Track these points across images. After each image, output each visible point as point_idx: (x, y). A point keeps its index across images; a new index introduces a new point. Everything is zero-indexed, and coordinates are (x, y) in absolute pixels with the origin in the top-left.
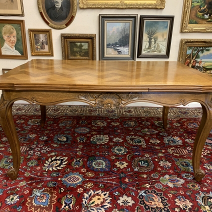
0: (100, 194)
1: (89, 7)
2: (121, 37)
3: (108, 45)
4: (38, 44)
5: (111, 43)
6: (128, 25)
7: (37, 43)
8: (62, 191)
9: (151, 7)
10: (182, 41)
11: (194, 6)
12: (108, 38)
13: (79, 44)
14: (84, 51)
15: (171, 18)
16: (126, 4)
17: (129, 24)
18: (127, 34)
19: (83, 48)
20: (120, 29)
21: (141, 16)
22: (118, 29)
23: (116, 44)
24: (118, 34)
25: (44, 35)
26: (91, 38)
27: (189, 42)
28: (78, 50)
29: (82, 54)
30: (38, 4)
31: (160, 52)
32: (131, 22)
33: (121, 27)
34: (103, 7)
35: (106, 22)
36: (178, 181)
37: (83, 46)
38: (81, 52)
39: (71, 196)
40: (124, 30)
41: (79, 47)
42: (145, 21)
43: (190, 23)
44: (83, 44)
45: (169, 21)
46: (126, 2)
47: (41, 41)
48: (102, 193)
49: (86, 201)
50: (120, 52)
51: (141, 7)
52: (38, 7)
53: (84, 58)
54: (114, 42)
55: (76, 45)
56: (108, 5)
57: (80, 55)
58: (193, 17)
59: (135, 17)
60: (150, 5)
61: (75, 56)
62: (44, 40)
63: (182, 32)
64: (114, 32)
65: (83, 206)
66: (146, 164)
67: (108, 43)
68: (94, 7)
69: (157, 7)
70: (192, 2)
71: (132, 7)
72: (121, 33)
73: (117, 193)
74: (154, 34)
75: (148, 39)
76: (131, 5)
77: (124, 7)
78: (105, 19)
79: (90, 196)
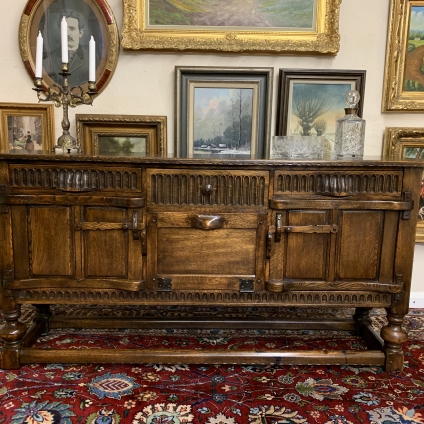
1: (146, 46)
2: (230, 124)
3: (197, 144)
4: (17, 142)
5: (205, 139)
6: (247, 94)
7: (15, 138)
8: (87, 406)
9: (303, 49)
10: (388, 133)
11: (414, 48)
12: (197, 125)
15: (359, 77)
16: (240, 43)
17: (250, 93)
18: (246, 117)
19: (133, 151)
20: (229, 103)
21: (281, 71)
22: (223, 104)
23: (218, 141)
24: (222, 117)
25: (34, 119)
26: (154, 125)
27: (406, 136)
30: (20, 42)
32: (255, 86)
33: (231, 100)
34: (182, 47)
35: (192, 86)
36: (334, 389)
39: (110, 413)
40: (239, 106)
42: (292, 82)
43: (407, 88)
44: (132, 140)
45: (353, 84)
46: (239, 37)
47: (25, 133)
51: (278, 49)
52: (21, 50)
54: (212, 137)
55: (116, 143)
56: (196, 43)
58: (414, 73)
59: (265, 75)
60: (301, 45)
62: (33, 132)
63: (387, 110)
64: (212, 111)
67: (198, 138)
68: (160, 46)
69: (320, 50)
70: (408, 38)
71: (257, 48)
72: (230, 113)
73: (205, 409)
74: (315, 116)
75: (301, 128)
76: (254, 44)
77: (236, 48)
78: (190, 78)
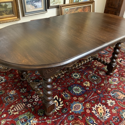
0: (98, 107)
3: (27, 2)
5: (29, 1)
13: (4, 4)
14: (9, 10)
19: (8, 7)
23: (33, 1)
28: (4, 9)
29: (8, 13)
31: (60, 3)
36: (116, 79)
37: (7, 6)
38: (7, 11)
39: (89, 118)
41: (4, 7)
48: (98, 105)
49: (97, 115)
50: (36, 6)
53: (10, 15)
55: (2, 5)
57: (6, 14)
61: (2, 15)
65: (100, 118)
66: (96, 77)
73: (103, 101)
79: (95, 111)
